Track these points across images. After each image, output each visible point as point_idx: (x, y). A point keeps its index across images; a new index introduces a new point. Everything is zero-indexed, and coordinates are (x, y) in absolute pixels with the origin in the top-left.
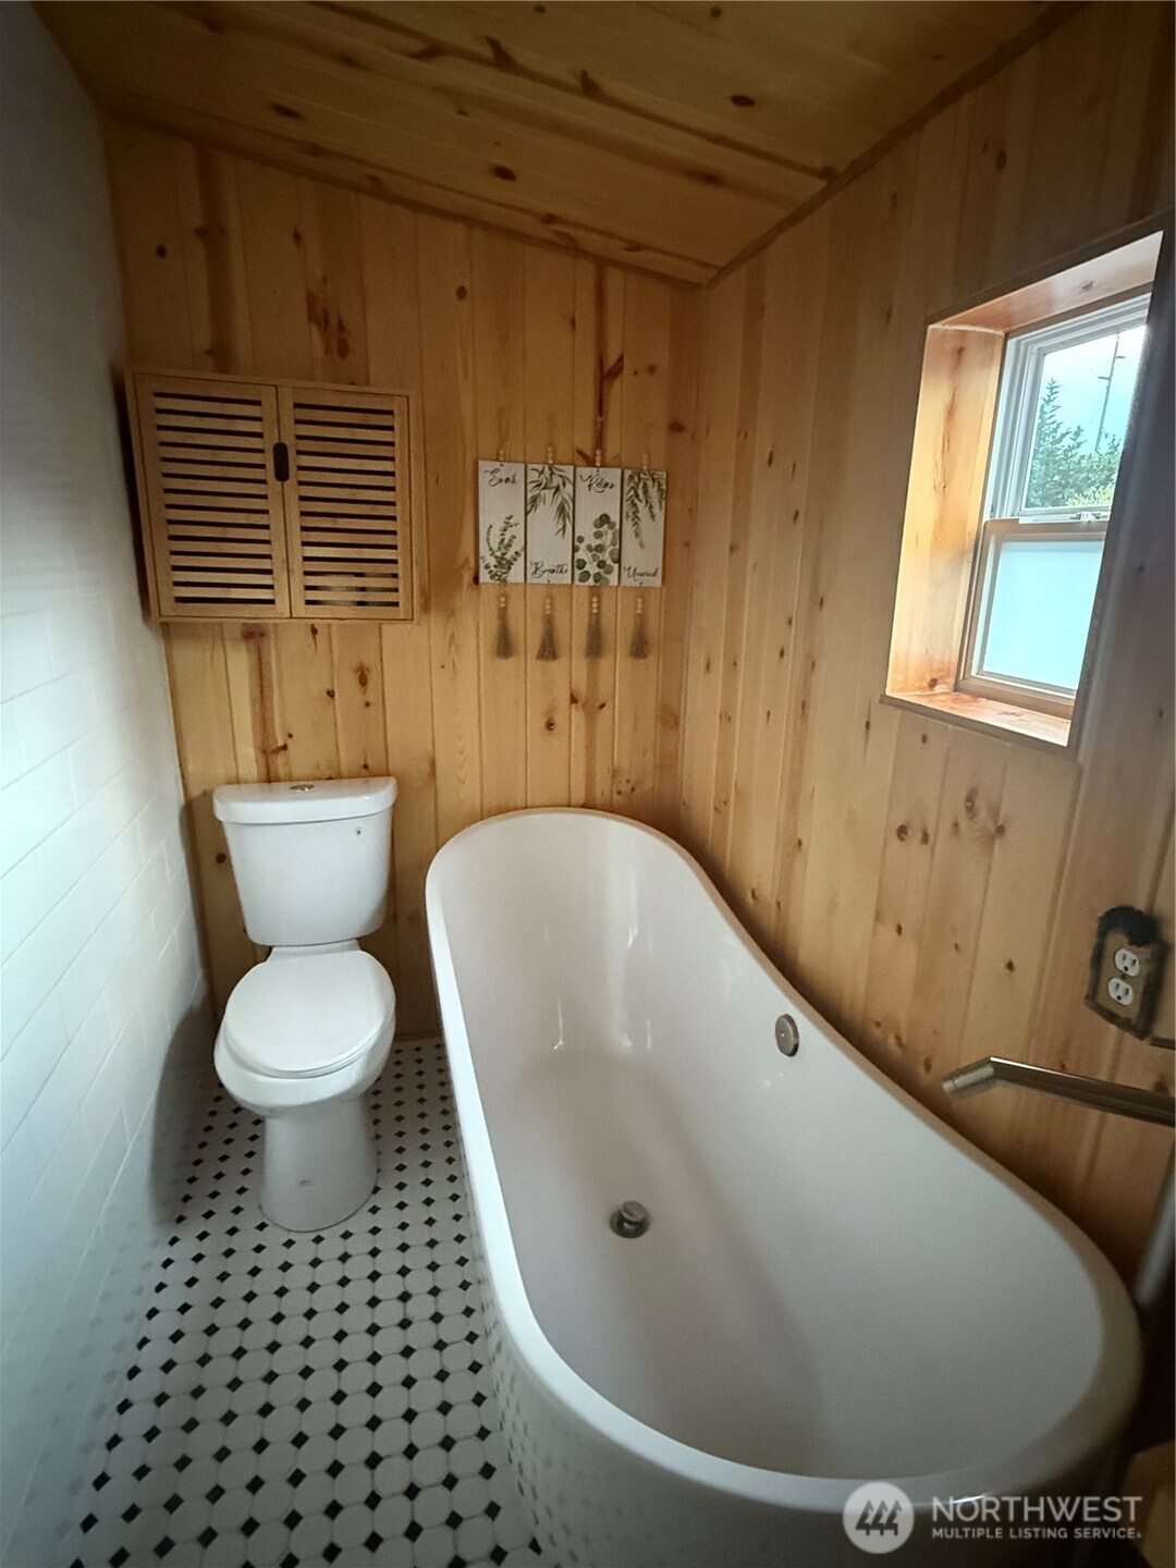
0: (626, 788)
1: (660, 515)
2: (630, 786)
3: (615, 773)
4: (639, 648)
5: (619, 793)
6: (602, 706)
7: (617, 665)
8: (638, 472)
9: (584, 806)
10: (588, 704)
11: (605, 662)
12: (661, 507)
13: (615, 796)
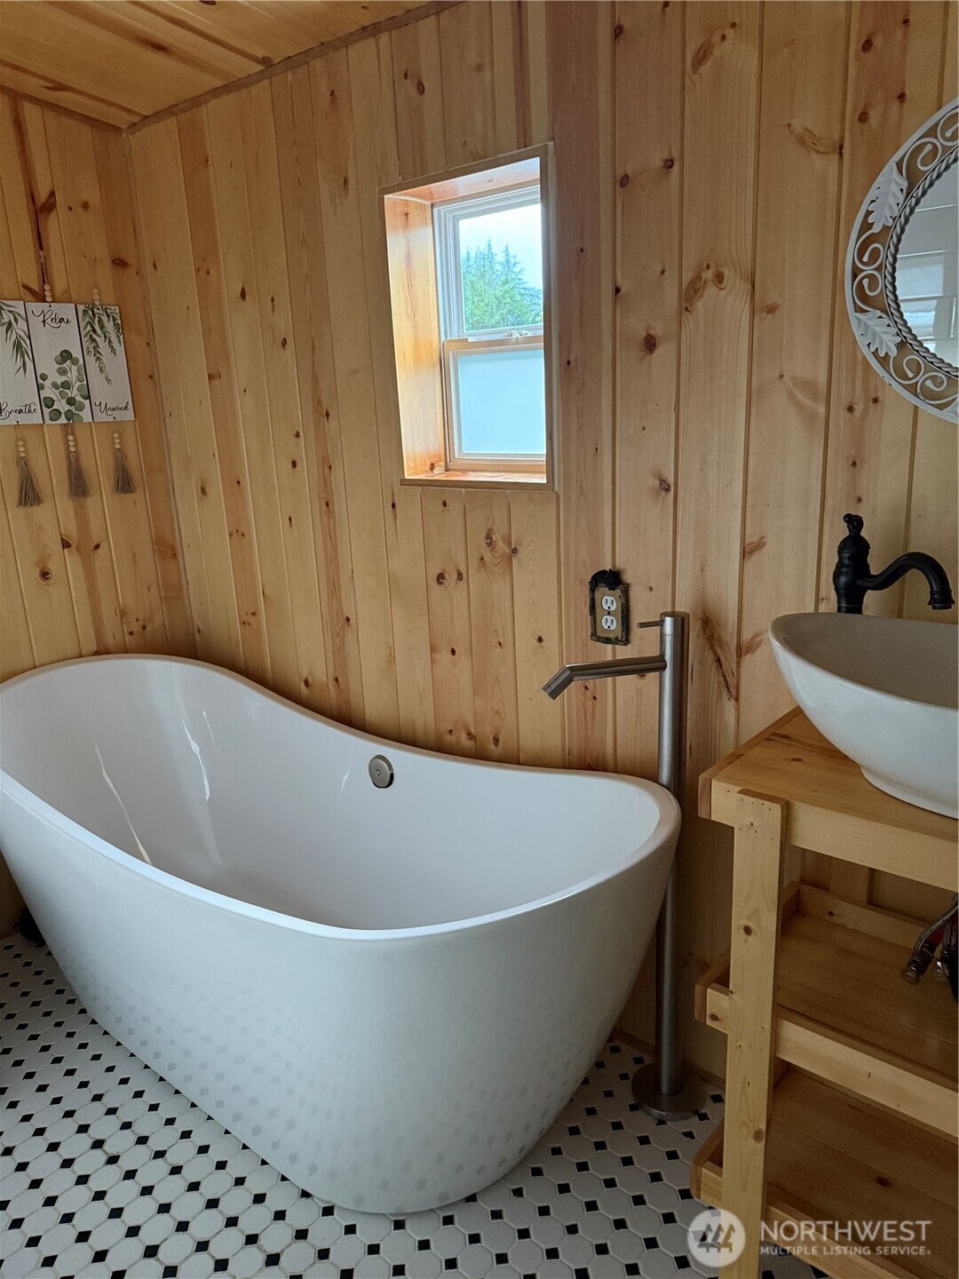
0: (136, 627)
1: (120, 349)
2: (141, 623)
3: (123, 614)
4: (124, 483)
5: (131, 633)
6: (97, 547)
7: (104, 502)
8: (91, 308)
9: (97, 653)
10: (80, 545)
11: (91, 502)
12: (120, 342)
13: (127, 637)
